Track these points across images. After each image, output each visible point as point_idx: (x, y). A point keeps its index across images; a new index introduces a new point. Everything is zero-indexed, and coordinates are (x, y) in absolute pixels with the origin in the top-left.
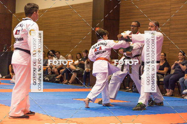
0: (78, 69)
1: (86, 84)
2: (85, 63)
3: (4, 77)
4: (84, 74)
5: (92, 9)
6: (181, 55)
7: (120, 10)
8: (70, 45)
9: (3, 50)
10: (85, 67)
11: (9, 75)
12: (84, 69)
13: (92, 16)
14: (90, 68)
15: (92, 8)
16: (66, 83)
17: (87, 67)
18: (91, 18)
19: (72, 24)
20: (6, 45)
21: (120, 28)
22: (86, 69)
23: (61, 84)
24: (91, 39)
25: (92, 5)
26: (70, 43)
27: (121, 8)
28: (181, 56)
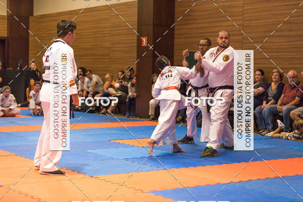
0: (120, 93)
1: (131, 114)
2: (129, 85)
3: (19, 105)
4: (127, 100)
5: (136, 11)
6: (259, 75)
7: (176, 12)
8: (108, 60)
9: (17, 68)
10: (129, 90)
11: (26, 102)
12: (128, 94)
13: (137, 20)
14: (136, 93)
15: (137, 9)
16: (104, 114)
17: (132, 91)
18: (136, 22)
19: (111, 31)
20: (21, 60)
21: (175, 37)
22: (130, 94)
23: (96, 114)
24: (136, 53)
25: (137, 6)
26: (108, 57)
27: (176, 10)
28: (259, 77)
